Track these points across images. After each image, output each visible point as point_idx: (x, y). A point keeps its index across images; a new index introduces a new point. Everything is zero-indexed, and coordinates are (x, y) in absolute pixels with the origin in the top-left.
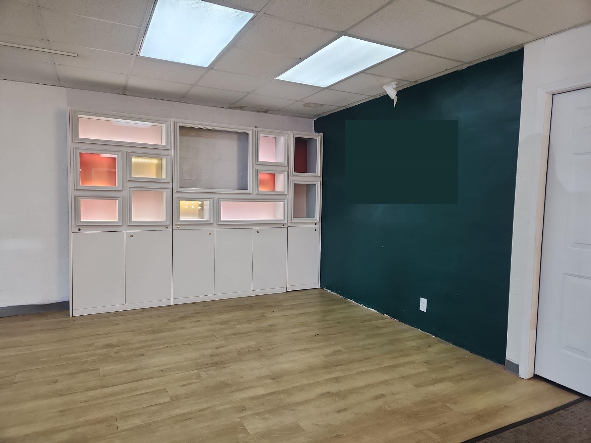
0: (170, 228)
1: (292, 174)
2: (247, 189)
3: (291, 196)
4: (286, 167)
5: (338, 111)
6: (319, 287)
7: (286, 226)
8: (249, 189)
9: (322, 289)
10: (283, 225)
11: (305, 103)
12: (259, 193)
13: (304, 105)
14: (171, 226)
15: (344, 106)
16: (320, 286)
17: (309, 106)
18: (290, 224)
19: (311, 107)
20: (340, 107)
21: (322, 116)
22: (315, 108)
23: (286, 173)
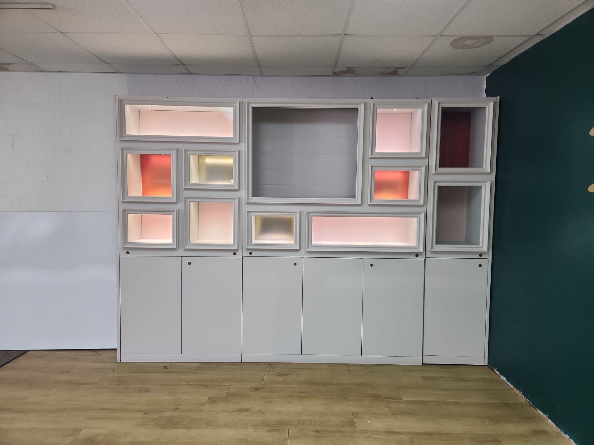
0: (239, 254)
1: (434, 171)
2: (355, 198)
3: (431, 207)
4: (423, 160)
5: (529, 49)
6: (486, 364)
7: (422, 257)
8: (357, 199)
9: (490, 368)
10: (417, 256)
11: (453, 39)
12: (373, 203)
13: (454, 44)
14: (240, 251)
15: (538, 35)
16: (488, 363)
17: (464, 47)
18: (428, 254)
19: (468, 47)
20: (531, 37)
21: (498, 67)
22: (477, 49)
23: (423, 169)
